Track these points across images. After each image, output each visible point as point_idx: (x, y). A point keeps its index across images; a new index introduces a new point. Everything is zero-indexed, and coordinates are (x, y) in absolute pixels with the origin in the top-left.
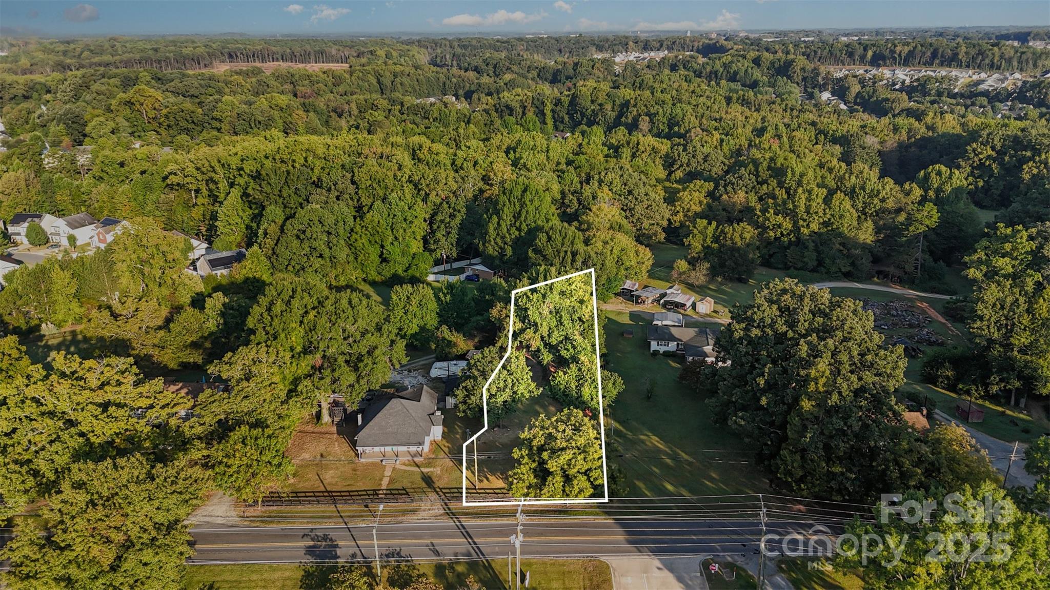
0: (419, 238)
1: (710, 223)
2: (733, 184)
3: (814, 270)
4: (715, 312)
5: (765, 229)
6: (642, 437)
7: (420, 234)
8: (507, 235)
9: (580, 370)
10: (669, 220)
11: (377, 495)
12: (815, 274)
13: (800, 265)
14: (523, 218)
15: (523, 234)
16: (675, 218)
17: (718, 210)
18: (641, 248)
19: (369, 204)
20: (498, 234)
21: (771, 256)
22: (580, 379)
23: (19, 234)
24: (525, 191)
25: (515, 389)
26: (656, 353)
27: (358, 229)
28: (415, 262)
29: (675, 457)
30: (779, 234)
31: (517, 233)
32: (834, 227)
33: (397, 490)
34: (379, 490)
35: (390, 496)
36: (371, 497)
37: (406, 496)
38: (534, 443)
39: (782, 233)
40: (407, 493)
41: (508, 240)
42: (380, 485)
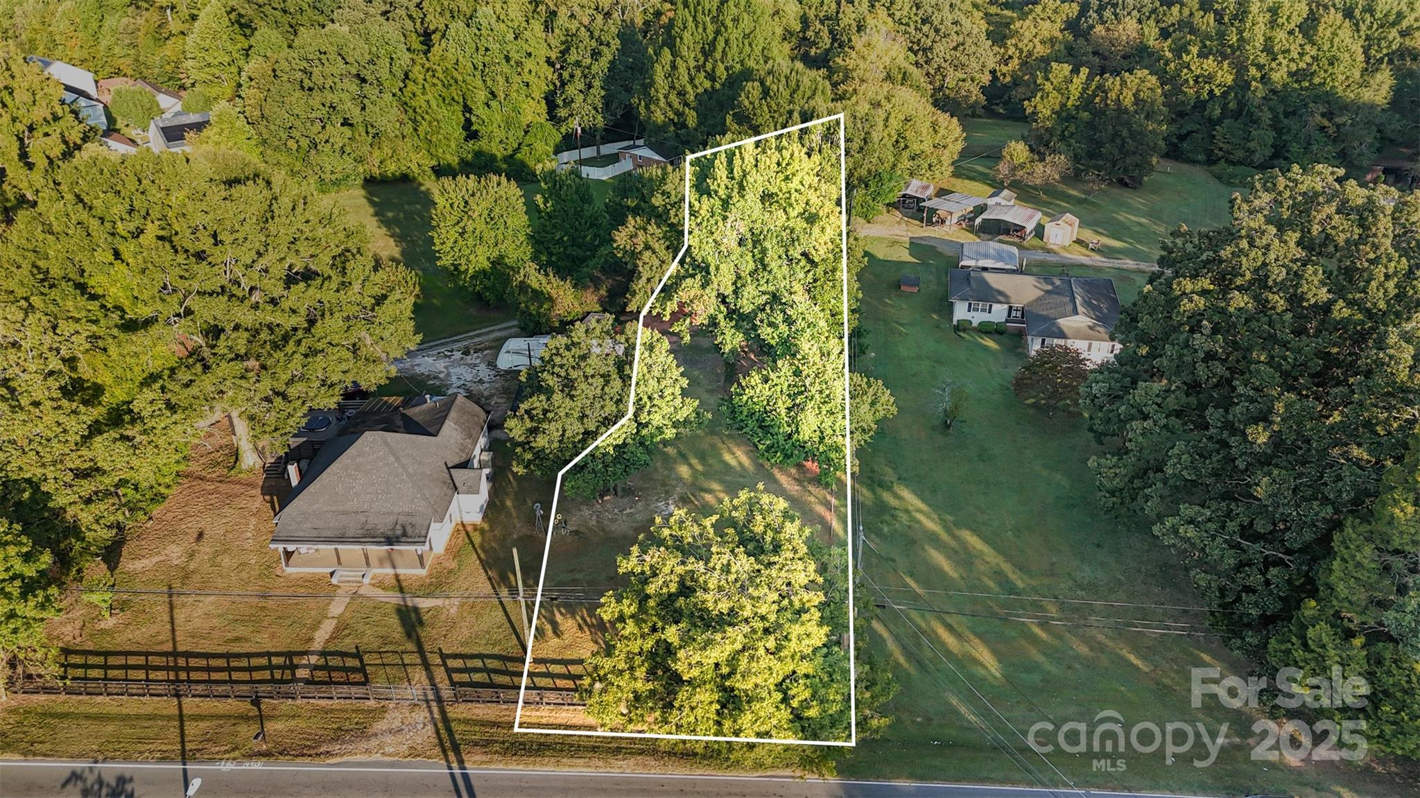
0: (538, 94)
1: (1076, 71)
2: (1115, 6)
4: (1079, 242)
5: (1179, 85)
7: (540, 89)
8: (689, 88)
10: (993, 72)
13: (1240, 154)
14: (718, 55)
15: (718, 86)
16: (1004, 69)
17: (1084, 55)
18: (943, 118)
19: (442, 27)
20: (672, 87)
21: (1182, 138)
25: (644, 418)
26: (963, 327)
27: (417, 72)
28: (528, 140)
30: (1204, 95)
31: (707, 84)
32: (1317, 80)
33: (343, 655)
34: (306, 653)
35: (321, 675)
36: (278, 675)
37: (358, 677)
38: (651, 589)
39: (1211, 91)
40: (362, 669)
41: (691, 97)
42: (311, 640)
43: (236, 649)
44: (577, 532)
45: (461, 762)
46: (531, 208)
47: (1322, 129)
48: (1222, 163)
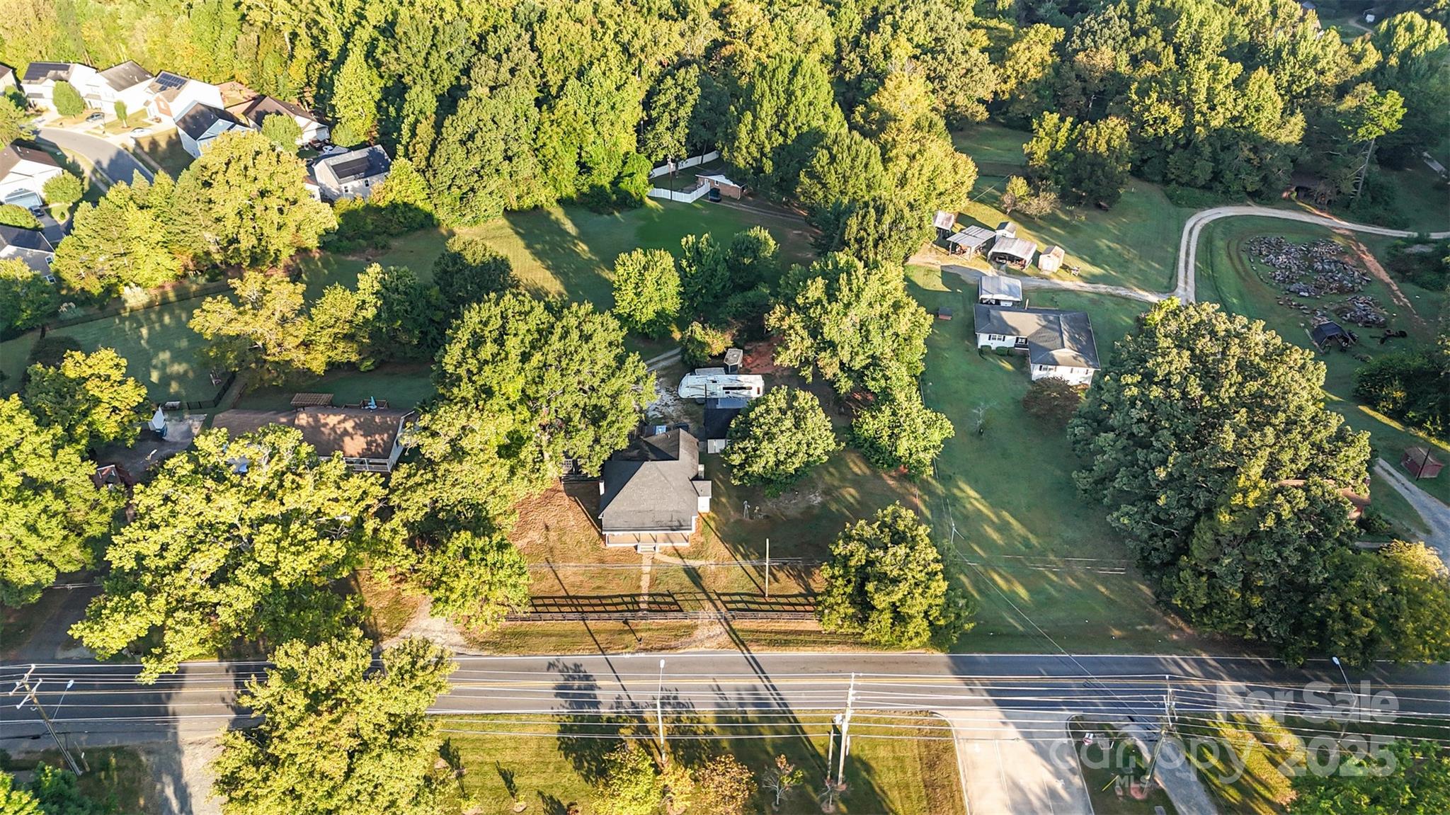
0: (630, 129)
1: (1062, 120)
2: (1094, 33)
3: (1207, 187)
4: (1064, 267)
5: (1142, 124)
7: (632, 124)
8: (767, 142)
9: (894, 414)
10: (996, 92)
11: (637, 603)
12: (1208, 194)
13: (1185, 179)
14: (790, 118)
15: (789, 142)
16: (1004, 87)
17: (1069, 79)
18: (961, 159)
19: (560, 83)
20: (752, 141)
21: (1144, 161)
22: (895, 426)
23: (40, 96)
24: (794, 72)
25: (811, 452)
26: (984, 351)
27: (546, 125)
28: (627, 170)
30: (1161, 133)
31: (781, 140)
32: (1246, 124)
33: (662, 595)
34: (639, 595)
35: (654, 607)
36: (631, 607)
37: (676, 608)
38: (852, 563)
39: (1166, 131)
40: (676, 603)
41: (767, 149)
42: (639, 587)
43: (601, 594)
44: (767, 517)
45: (748, 651)
47: (1249, 161)
48: (1174, 185)
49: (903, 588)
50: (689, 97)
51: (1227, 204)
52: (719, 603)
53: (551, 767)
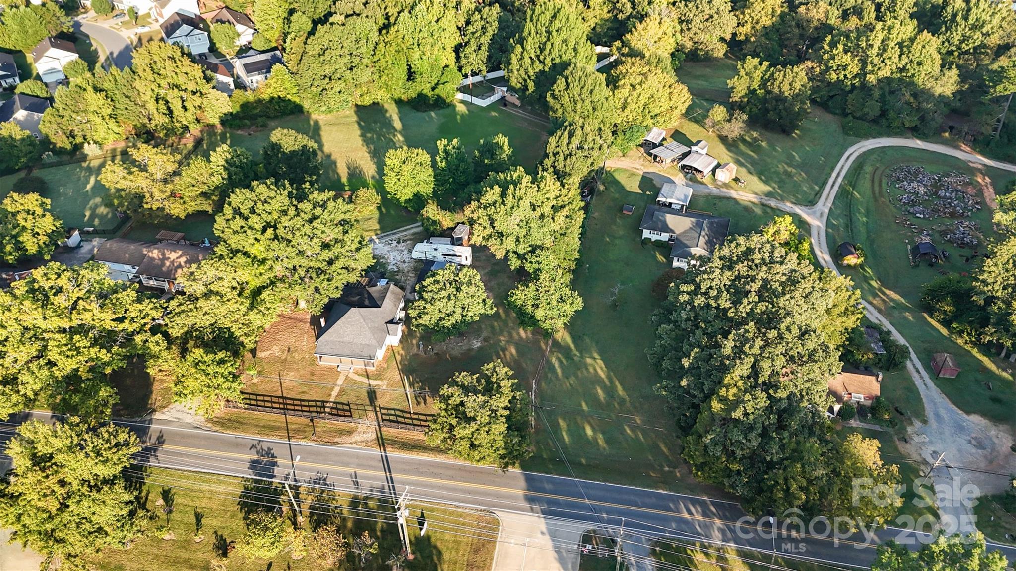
0: (450, 48)
1: (760, 64)
3: (875, 121)
4: (736, 180)
5: (829, 69)
6: (589, 360)
7: (452, 44)
8: (531, 68)
9: (537, 290)
10: (733, 32)
11: (324, 407)
12: (874, 127)
13: (858, 114)
14: (547, 52)
15: (546, 69)
16: (741, 29)
17: (791, 26)
18: (678, 88)
19: (396, 14)
20: (521, 66)
21: (830, 97)
24: (554, 17)
26: (646, 242)
28: (443, 79)
29: (610, 392)
30: (842, 77)
31: (541, 67)
32: (909, 74)
33: (343, 404)
34: (327, 402)
35: (335, 412)
36: (319, 410)
37: (348, 414)
38: (450, 402)
39: (845, 76)
40: (350, 411)
41: (531, 73)
42: (330, 395)
43: (303, 398)
44: (436, 354)
45: (385, 450)
46: (434, 164)
47: (909, 103)
48: (850, 117)
49: (474, 426)
50: (489, 29)
51: (889, 136)
52: (379, 414)
53: (229, 514)
